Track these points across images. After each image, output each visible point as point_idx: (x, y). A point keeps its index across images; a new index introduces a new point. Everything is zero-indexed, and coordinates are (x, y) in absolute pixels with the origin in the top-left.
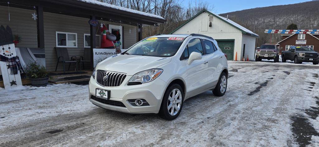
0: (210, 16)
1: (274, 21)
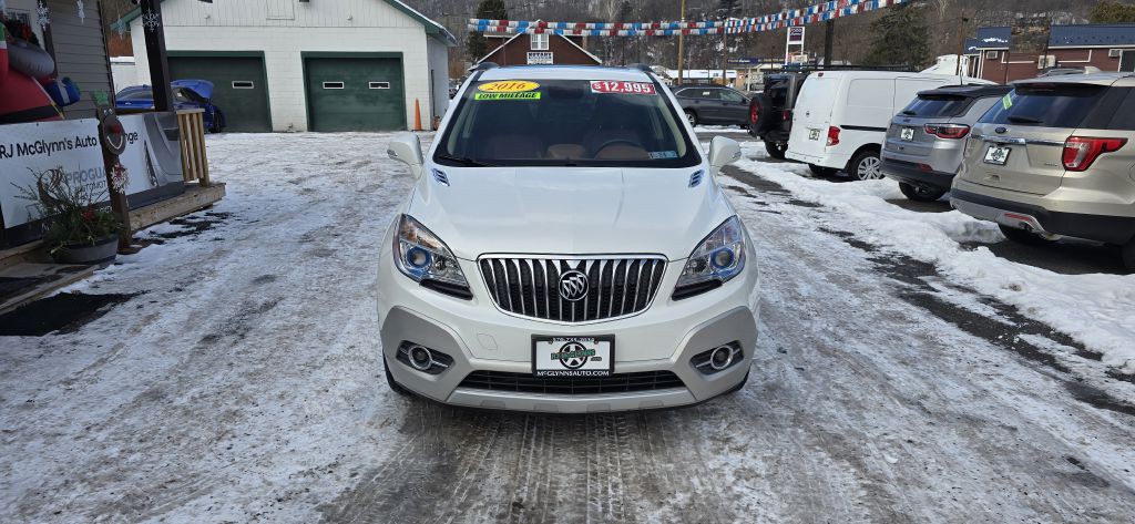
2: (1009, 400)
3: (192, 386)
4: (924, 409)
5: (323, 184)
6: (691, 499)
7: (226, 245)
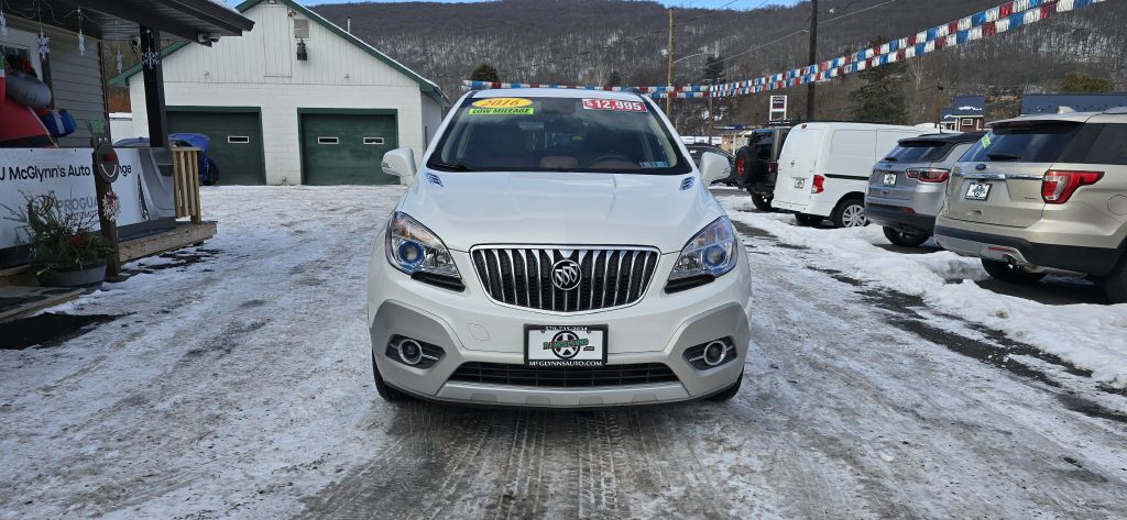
0: (295, 17)
1: (425, 54)
2: (1003, 409)
3: (175, 393)
4: (918, 416)
5: (315, 227)
6: (686, 491)
7: (215, 275)
